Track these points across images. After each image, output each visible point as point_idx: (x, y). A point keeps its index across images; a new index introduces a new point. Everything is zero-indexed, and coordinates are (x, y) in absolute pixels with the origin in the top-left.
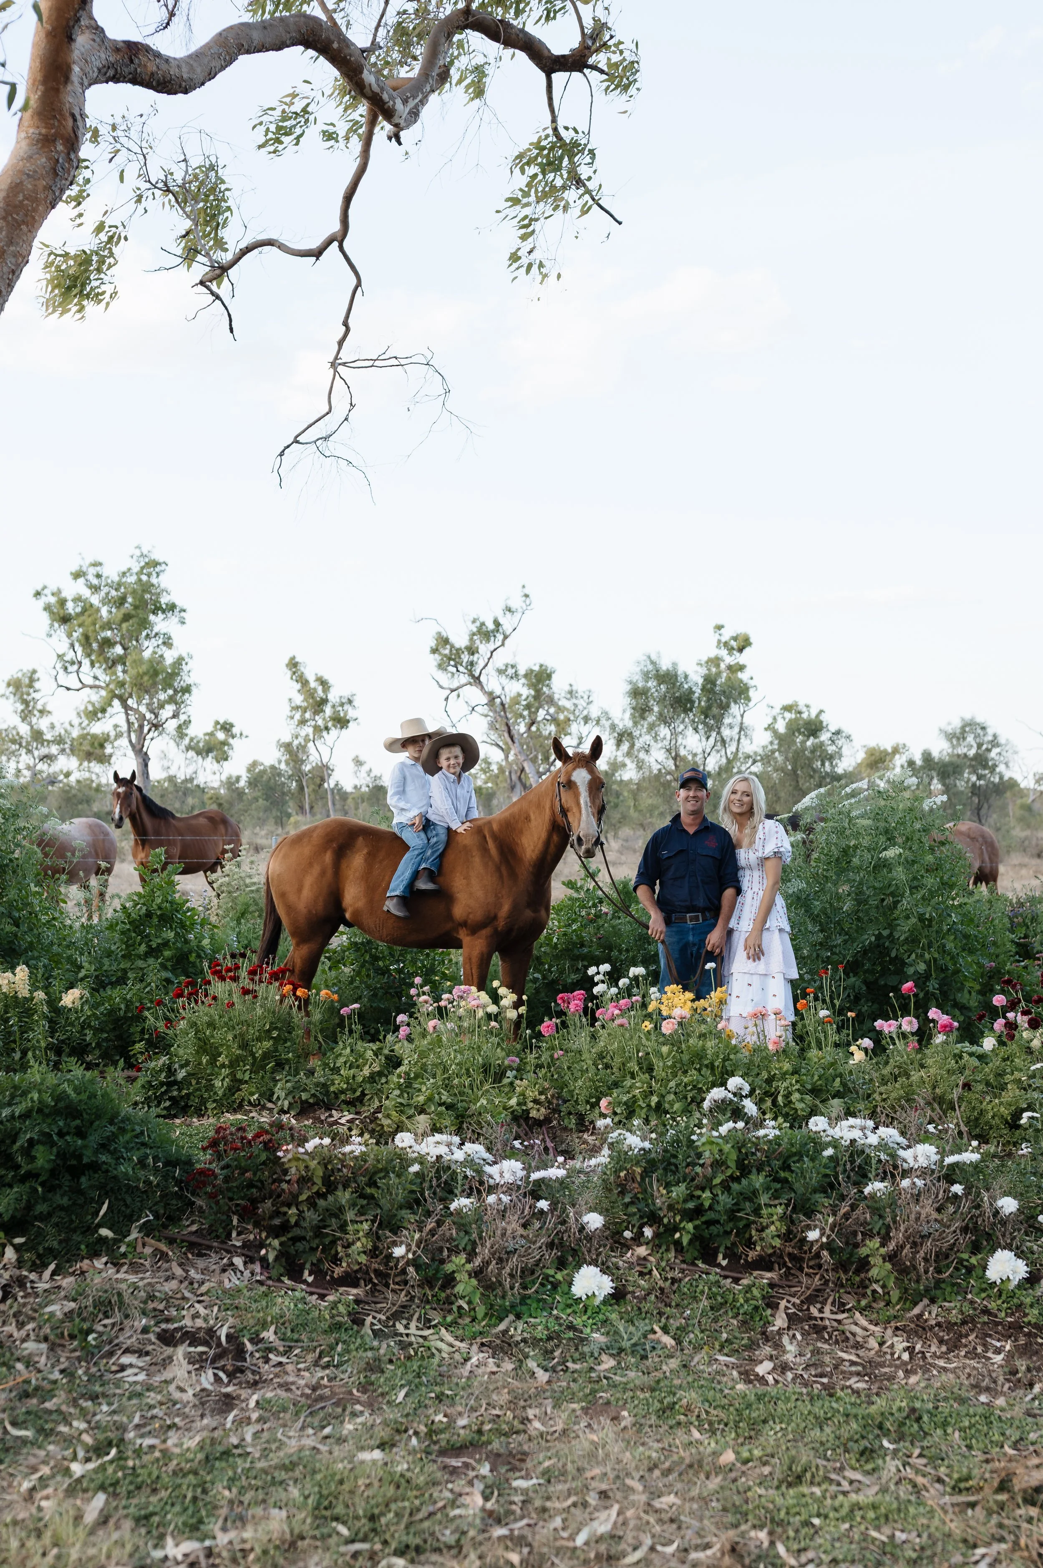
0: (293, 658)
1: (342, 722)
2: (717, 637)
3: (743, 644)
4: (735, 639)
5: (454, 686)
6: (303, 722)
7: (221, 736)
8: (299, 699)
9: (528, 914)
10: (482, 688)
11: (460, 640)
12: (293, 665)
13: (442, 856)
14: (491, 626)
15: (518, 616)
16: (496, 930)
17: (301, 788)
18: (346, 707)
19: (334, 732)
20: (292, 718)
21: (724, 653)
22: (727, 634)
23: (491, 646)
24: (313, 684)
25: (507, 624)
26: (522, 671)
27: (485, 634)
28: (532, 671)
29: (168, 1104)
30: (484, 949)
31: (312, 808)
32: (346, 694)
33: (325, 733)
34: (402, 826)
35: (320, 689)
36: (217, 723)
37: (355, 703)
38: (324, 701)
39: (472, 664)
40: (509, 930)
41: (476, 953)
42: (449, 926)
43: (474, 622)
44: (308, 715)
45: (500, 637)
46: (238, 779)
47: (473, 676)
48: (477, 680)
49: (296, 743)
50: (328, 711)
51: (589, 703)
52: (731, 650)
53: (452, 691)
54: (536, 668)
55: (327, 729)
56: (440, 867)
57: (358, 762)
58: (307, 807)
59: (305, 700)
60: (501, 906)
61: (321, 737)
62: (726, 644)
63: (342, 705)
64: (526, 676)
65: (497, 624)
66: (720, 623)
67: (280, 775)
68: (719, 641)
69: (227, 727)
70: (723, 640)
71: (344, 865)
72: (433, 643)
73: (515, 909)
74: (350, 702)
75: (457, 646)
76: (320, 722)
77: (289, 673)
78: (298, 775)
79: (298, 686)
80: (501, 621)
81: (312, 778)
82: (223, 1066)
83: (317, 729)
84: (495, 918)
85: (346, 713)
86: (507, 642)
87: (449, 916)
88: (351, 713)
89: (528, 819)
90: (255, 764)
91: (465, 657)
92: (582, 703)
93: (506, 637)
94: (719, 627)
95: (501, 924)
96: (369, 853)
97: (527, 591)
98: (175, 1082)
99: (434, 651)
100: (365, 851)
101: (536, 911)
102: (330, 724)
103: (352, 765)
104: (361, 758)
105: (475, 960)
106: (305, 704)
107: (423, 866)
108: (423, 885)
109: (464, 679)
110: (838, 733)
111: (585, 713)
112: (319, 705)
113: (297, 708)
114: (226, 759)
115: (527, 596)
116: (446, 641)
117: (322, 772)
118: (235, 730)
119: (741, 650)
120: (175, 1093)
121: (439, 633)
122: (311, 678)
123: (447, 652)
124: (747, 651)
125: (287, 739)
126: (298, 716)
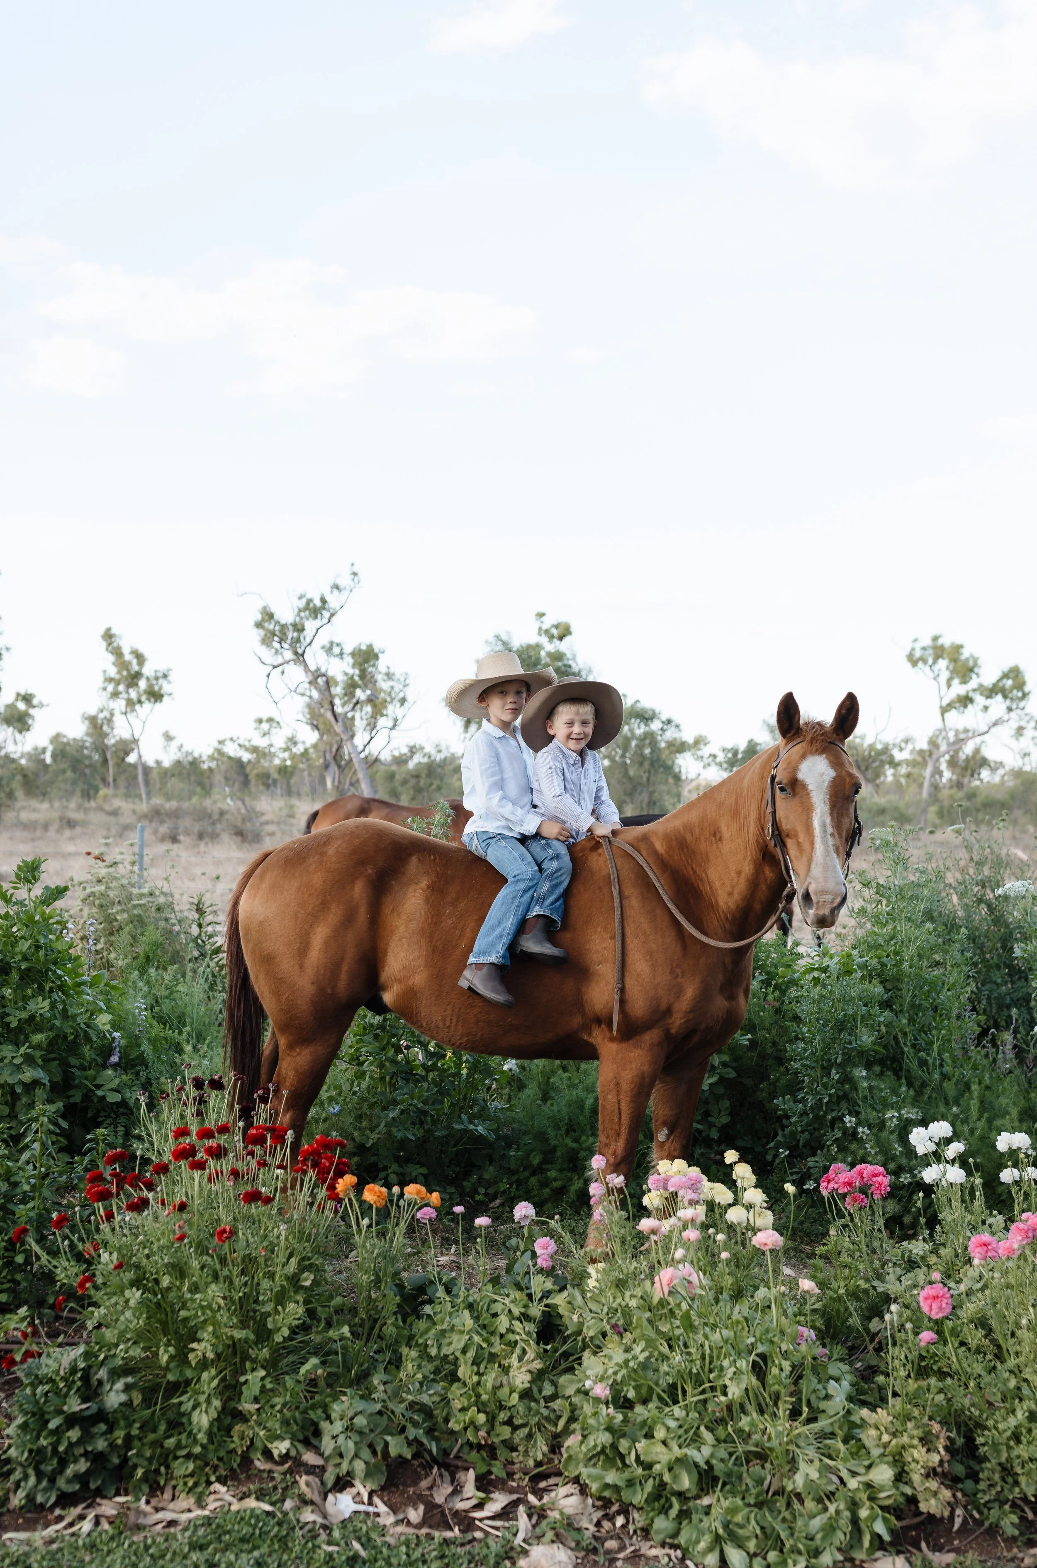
0: (109, 629)
1: (155, 696)
2: (538, 624)
3: (564, 632)
4: (556, 627)
5: (275, 664)
6: (115, 695)
7: (21, 706)
8: (113, 672)
9: (720, 1003)
10: (306, 666)
11: (286, 615)
12: (108, 636)
13: (567, 894)
14: (318, 603)
15: (345, 594)
16: (667, 1032)
17: (105, 761)
18: (161, 681)
19: (147, 706)
20: (105, 689)
21: (544, 640)
22: (547, 622)
23: (317, 623)
24: (128, 657)
25: (334, 601)
26: (348, 649)
27: (314, 609)
28: (360, 650)
29: (82, 1466)
30: (646, 1068)
31: (115, 780)
32: (162, 668)
33: (138, 707)
34: (490, 838)
35: (135, 661)
36: (18, 695)
37: (170, 678)
38: (138, 675)
39: (298, 640)
40: (689, 1033)
41: (628, 1076)
42: (576, 1021)
43: (300, 598)
44: (121, 688)
45: (326, 614)
46: (44, 750)
47: (296, 653)
48: (299, 657)
49: (101, 716)
50: (143, 684)
51: (405, 686)
52: (551, 637)
53: (275, 667)
54: (364, 647)
55: (140, 702)
56: (566, 915)
57: (168, 738)
58: (111, 780)
59: (119, 672)
60: (679, 992)
61: (133, 710)
62: (547, 632)
63: (157, 678)
64: (353, 654)
65: (324, 601)
66: (541, 610)
67: (83, 747)
68: (540, 629)
69: (27, 699)
70: (545, 627)
71: (387, 910)
72: (259, 617)
73: (704, 997)
74: (165, 676)
75: (283, 622)
76: (133, 694)
77: (104, 644)
78: (102, 749)
79: (111, 658)
80: (327, 598)
81: (116, 752)
82: (204, 1364)
83: (130, 703)
84: (669, 1011)
85: (160, 689)
86: (333, 619)
87: (579, 1003)
88: (166, 687)
89: (716, 835)
90: (58, 736)
91: (291, 634)
92: (398, 687)
93: (332, 615)
94: (541, 615)
95: (677, 1022)
96: (432, 887)
97: (355, 569)
98: (101, 1416)
99: (259, 625)
100: (424, 883)
101: (732, 997)
102: (143, 698)
103: (162, 740)
104: (172, 733)
105: (626, 1087)
106: (117, 677)
107: (536, 911)
108: (533, 945)
109: (288, 655)
110: (669, 722)
111: (401, 695)
112: (133, 679)
113: (110, 680)
114: (28, 730)
115: (355, 574)
116: (271, 616)
117: (126, 747)
118: (35, 702)
119: (561, 638)
120: (101, 1445)
121: (265, 608)
122: (126, 651)
123: (271, 627)
124: (567, 639)
125: (93, 712)
126: (110, 688)
